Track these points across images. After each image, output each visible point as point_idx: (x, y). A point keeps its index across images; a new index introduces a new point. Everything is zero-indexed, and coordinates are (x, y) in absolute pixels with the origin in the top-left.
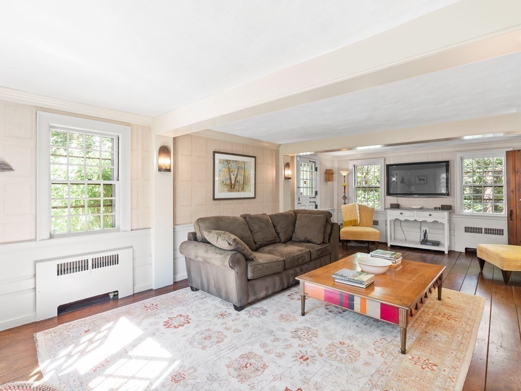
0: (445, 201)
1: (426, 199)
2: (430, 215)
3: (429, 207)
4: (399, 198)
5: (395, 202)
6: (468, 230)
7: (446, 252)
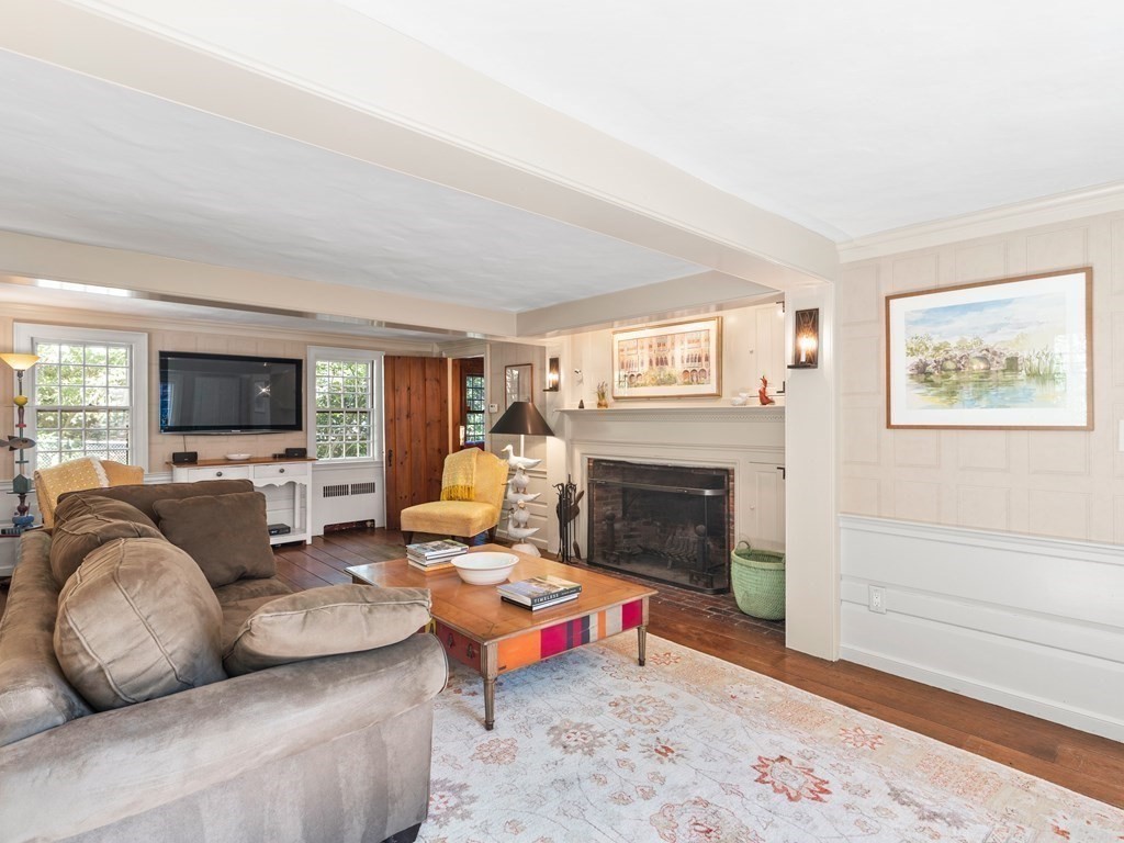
0: (289, 440)
1: (253, 437)
2: (282, 471)
3: (260, 455)
4: (190, 439)
5: (180, 449)
6: (329, 492)
7: (309, 542)
